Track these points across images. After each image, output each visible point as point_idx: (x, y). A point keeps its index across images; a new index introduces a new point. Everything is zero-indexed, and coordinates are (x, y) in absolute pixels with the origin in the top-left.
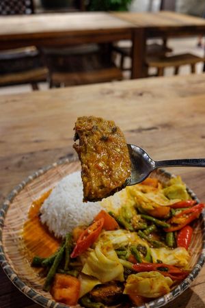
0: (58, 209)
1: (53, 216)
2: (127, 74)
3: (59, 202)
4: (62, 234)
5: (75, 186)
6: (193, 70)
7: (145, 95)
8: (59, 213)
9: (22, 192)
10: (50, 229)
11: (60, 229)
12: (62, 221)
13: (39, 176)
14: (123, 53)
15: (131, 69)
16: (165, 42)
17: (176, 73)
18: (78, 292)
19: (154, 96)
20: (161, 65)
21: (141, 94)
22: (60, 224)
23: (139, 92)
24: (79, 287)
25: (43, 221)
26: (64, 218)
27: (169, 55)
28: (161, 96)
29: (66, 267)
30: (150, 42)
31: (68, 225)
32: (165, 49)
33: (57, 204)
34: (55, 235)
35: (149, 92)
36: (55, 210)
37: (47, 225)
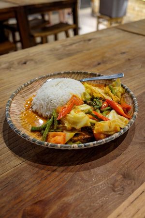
0: (44, 100)
1: (41, 105)
2: (19, 45)
3: (44, 95)
4: (47, 114)
5: (53, 86)
6: (67, 36)
7: (28, 63)
8: (44, 101)
9: (18, 95)
10: (39, 113)
11: (46, 112)
12: (47, 106)
13: (28, 86)
14: (13, 29)
15: (21, 41)
16: (43, 16)
17: (56, 39)
18: (64, 139)
19: (36, 63)
20: (43, 34)
21: (25, 63)
22: (46, 108)
23: (24, 61)
24: (65, 136)
25: (34, 109)
26: (48, 104)
27: (48, 26)
28: (42, 62)
29: (55, 128)
30: (30, 18)
31: (51, 108)
32: (44, 21)
33: (43, 97)
34: (43, 116)
35: (32, 60)
36: (42, 101)
37: (37, 111)
